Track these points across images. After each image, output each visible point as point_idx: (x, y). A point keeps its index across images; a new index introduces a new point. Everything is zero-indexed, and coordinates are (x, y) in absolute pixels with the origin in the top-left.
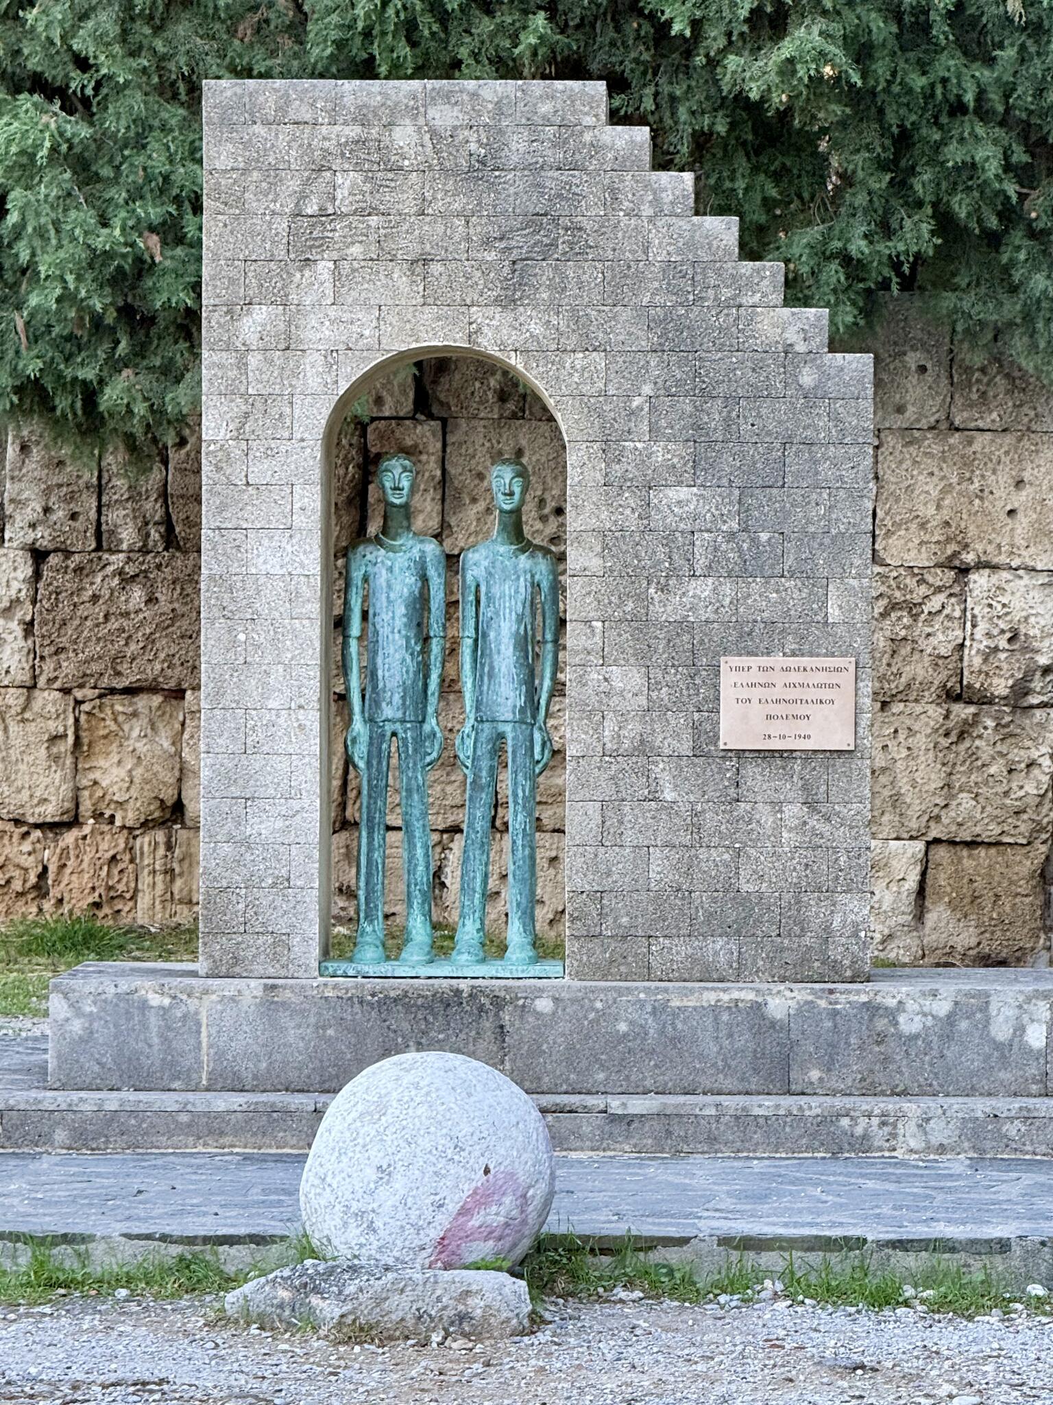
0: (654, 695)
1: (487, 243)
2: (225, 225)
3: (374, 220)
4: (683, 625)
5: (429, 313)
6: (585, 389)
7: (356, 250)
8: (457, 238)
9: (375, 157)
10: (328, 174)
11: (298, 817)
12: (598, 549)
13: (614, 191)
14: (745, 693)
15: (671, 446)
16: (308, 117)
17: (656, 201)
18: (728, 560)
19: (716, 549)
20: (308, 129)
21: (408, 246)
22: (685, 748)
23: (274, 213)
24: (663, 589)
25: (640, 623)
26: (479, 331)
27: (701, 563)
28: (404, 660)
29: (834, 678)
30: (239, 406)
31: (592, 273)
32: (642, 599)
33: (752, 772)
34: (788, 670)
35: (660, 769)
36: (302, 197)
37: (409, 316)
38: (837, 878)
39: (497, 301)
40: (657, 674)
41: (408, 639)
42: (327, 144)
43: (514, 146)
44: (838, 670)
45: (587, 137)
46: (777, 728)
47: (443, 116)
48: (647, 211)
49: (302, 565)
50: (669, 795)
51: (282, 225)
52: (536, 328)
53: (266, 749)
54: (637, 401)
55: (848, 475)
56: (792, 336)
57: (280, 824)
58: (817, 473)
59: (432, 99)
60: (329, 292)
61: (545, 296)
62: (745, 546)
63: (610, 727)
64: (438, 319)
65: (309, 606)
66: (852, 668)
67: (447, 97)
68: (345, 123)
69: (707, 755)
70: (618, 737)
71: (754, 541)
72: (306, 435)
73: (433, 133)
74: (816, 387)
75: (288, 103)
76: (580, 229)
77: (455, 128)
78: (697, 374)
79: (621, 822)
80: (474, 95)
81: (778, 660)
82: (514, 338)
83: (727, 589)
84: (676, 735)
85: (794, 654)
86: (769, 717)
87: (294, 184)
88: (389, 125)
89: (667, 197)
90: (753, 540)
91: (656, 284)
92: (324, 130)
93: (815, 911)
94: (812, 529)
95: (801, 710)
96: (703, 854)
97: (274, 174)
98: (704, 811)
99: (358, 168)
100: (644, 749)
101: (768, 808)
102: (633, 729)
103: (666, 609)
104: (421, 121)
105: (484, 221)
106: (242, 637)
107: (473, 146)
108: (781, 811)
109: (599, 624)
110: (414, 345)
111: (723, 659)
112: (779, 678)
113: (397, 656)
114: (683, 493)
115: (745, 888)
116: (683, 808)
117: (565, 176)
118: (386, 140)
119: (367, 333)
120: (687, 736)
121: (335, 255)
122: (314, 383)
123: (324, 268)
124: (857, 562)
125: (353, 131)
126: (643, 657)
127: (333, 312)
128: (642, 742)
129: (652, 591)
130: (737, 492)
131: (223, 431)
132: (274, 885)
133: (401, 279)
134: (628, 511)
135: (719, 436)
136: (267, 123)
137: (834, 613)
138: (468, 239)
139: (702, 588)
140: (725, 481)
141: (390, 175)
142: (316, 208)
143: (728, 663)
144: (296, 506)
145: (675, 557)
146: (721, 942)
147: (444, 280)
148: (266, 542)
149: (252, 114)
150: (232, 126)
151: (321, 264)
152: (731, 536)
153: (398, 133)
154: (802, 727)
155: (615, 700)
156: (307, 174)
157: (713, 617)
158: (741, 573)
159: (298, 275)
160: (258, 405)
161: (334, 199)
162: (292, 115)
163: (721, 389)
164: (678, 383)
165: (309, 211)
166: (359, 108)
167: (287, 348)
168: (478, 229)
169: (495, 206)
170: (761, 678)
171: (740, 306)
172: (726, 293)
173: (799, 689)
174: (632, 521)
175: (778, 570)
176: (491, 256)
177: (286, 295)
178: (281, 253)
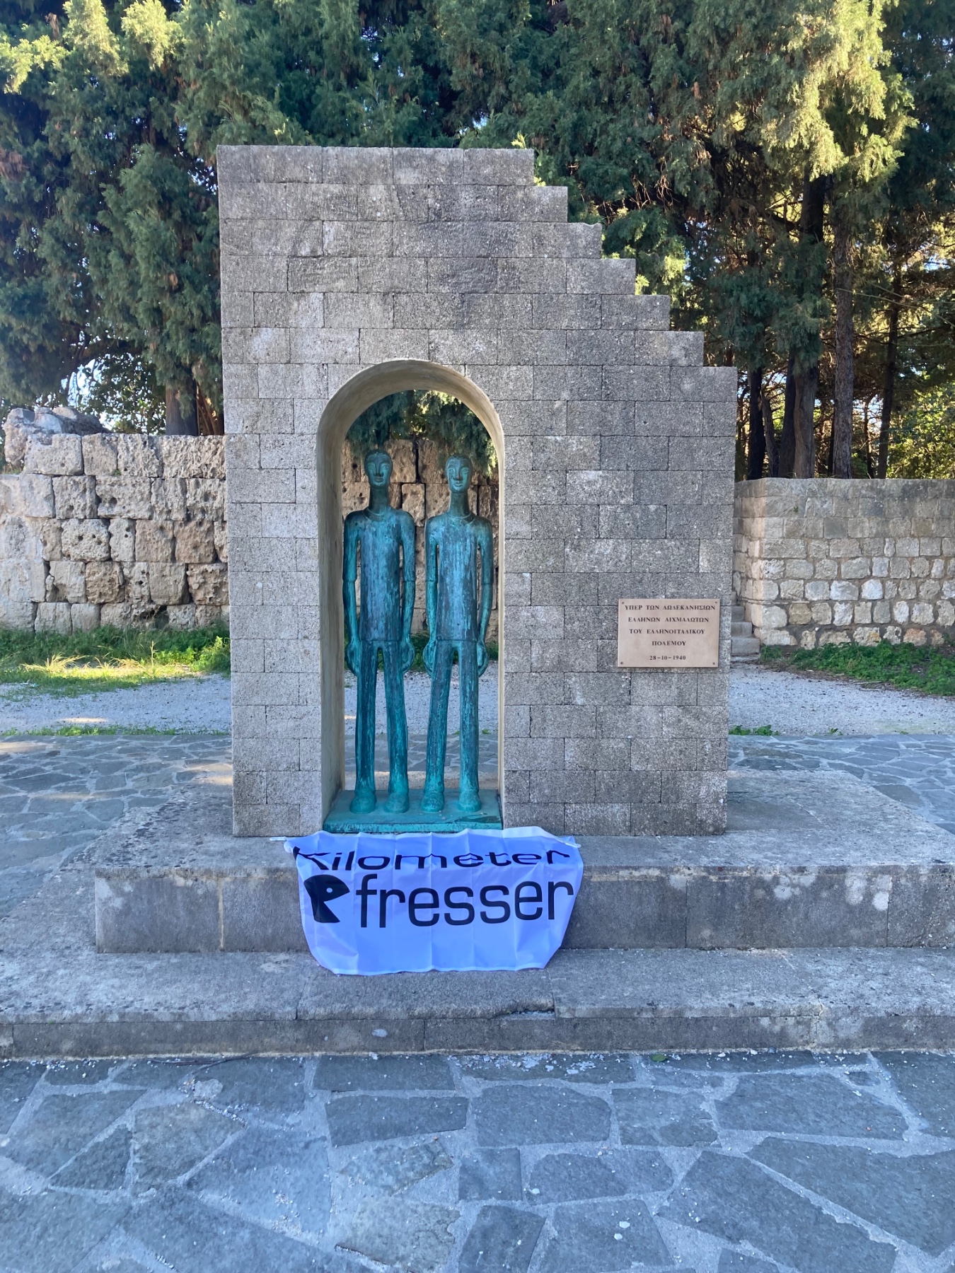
0: (569, 627)
1: (442, 279)
2: (238, 264)
3: (354, 261)
4: (590, 575)
5: (397, 335)
6: (518, 394)
7: (340, 284)
8: (419, 274)
9: (354, 210)
10: (317, 223)
11: (305, 719)
12: (528, 518)
13: (540, 239)
14: (637, 626)
15: (583, 439)
16: (300, 176)
17: (575, 246)
18: (625, 526)
19: (616, 518)
20: (300, 187)
21: (378, 280)
22: (592, 665)
23: (275, 254)
24: (577, 548)
25: (559, 574)
26: (436, 349)
27: (605, 528)
28: (385, 598)
29: (705, 614)
30: (252, 408)
31: (524, 303)
32: (561, 556)
33: (641, 683)
34: (669, 608)
35: (573, 680)
36: (297, 242)
37: (383, 337)
38: (703, 760)
39: (450, 326)
40: (571, 611)
41: (388, 584)
42: (316, 198)
43: (463, 202)
44: (707, 608)
45: (520, 195)
46: (660, 651)
47: (407, 177)
48: (566, 254)
49: (304, 530)
50: (579, 700)
51: (282, 264)
52: (482, 348)
53: (280, 668)
54: (557, 404)
55: (717, 461)
56: (676, 352)
57: (291, 724)
58: (693, 459)
59: (397, 162)
60: (320, 317)
61: (487, 321)
62: (638, 515)
63: (536, 651)
64: (405, 339)
65: (310, 562)
66: (717, 606)
67: (410, 160)
68: (330, 182)
69: (608, 671)
70: (542, 659)
71: (645, 511)
72: (305, 430)
73: (400, 190)
74: (693, 393)
75: (285, 165)
76: (514, 268)
77: (416, 186)
78: (603, 383)
79: (544, 720)
80: (431, 159)
81: (661, 601)
82: (463, 354)
83: (624, 548)
84: (585, 656)
85: (673, 596)
86: (655, 643)
87: (289, 231)
88: (366, 184)
89: (582, 242)
90: (643, 511)
91: (572, 312)
92: (314, 187)
93: (687, 784)
94: (688, 502)
95: (678, 638)
96: (604, 743)
97: (276, 221)
98: (605, 712)
99: (341, 218)
100: (561, 667)
101: (653, 709)
102: (552, 653)
103: (578, 563)
104: (390, 181)
105: (439, 261)
106: (259, 585)
107: (430, 201)
108: (662, 712)
109: (528, 575)
110: (386, 360)
111: (620, 601)
112: (662, 614)
113: (382, 595)
114: (592, 475)
115: (636, 767)
116: (590, 709)
117: (502, 226)
118: (362, 196)
119: (350, 350)
120: (593, 657)
121: (324, 288)
122: (310, 389)
123: (315, 298)
124: (722, 527)
125: (336, 189)
126: (562, 601)
127: (323, 333)
128: (559, 662)
129: (567, 550)
130: (632, 474)
131: (240, 427)
132: (288, 769)
133: (375, 307)
134: (550, 490)
135: (619, 430)
136: (268, 181)
137: (704, 564)
138: (428, 276)
139: (605, 547)
140: (623, 466)
141: (366, 224)
142: (308, 250)
143: (623, 603)
144: (299, 485)
145: (585, 524)
146: (617, 807)
147: (409, 308)
148: (276, 513)
149: (256, 174)
150: (241, 183)
151: (313, 296)
152: (627, 508)
153: (372, 190)
154: (679, 650)
155: (539, 632)
156: (300, 223)
157: (613, 569)
158: (635, 536)
159: (296, 304)
160: (267, 406)
161: (322, 244)
162: (288, 176)
163: (622, 395)
164: (589, 389)
165: (303, 253)
166: (341, 169)
167: (289, 362)
168: (436, 267)
169: (448, 250)
170: (649, 614)
171: (636, 330)
172: (626, 319)
173: (677, 623)
174: (553, 497)
175: (662, 533)
176: (445, 290)
177: (287, 320)
178: (282, 286)
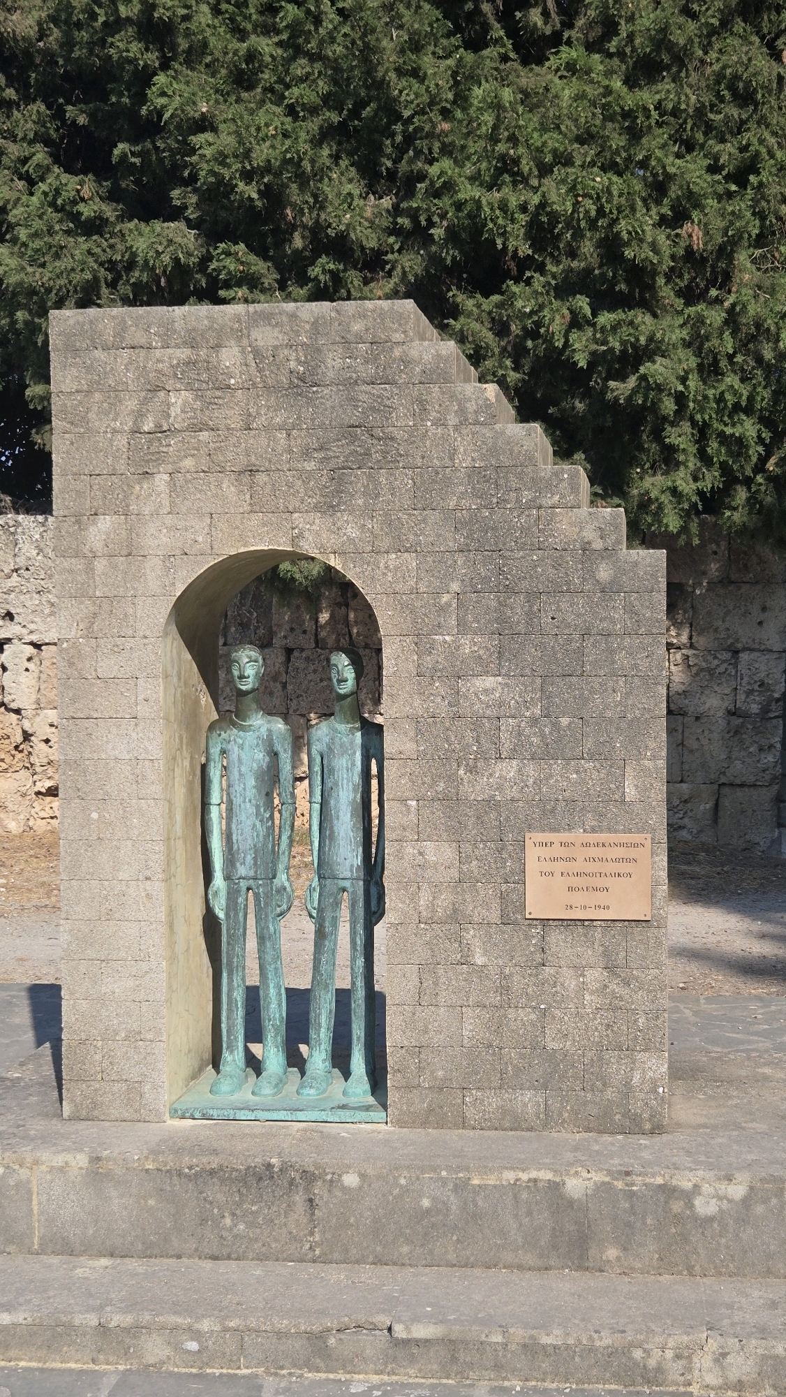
0: (465, 868)
1: (306, 454)
2: (72, 443)
3: (204, 436)
4: (491, 803)
5: (256, 519)
6: (399, 587)
7: (188, 463)
8: (280, 449)
9: (204, 376)
10: (162, 394)
11: (148, 976)
12: (412, 734)
13: (422, 403)
14: (548, 867)
15: (478, 639)
16: (143, 341)
17: (462, 411)
18: (531, 744)
19: (520, 734)
20: (143, 353)
21: (234, 456)
22: (494, 916)
23: (115, 431)
24: (472, 770)
25: (452, 801)
26: (300, 536)
27: (507, 746)
28: (254, 826)
29: (632, 853)
30: (87, 607)
31: (405, 481)
32: (452, 779)
33: (556, 938)
34: (587, 845)
35: (470, 934)
36: (140, 415)
37: (238, 523)
38: (636, 1038)
39: (316, 508)
40: (467, 848)
41: (257, 807)
42: (160, 366)
43: (330, 363)
44: (635, 845)
45: (397, 352)
46: (578, 899)
47: (265, 337)
48: (452, 420)
49: (146, 750)
50: (479, 960)
51: (122, 441)
52: (352, 531)
53: (117, 916)
54: (445, 598)
55: (643, 664)
56: (590, 534)
57: (131, 983)
58: (614, 662)
59: (255, 320)
60: (166, 503)
61: (360, 502)
62: (547, 730)
63: (424, 899)
64: (264, 525)
65: (153, 788)
66: (648, 843)
67: (267, 318)
68: (177, 346)
69: (515, 923)
70: (432, 907)
71: (556, 726)
72: (148, 633)
73: (257, 353)
74: (612, 583)
75: (124, 328)
76: (392, 439)
77: (276, 348)
78: (500, 571)
79: (436, 984)
80: (293, 316)
81: (578, 835)
82: (332, 541)
83: (531, 770)
84: (486, 905)
85: (593, 830)
86: (570, 889)
87: (131, 404)
88: (217, 347)
89: (471, 407)
90: (554, 725)
91: (462, 488)
92: (158, 353)
93: (616, 1068)
94: (609, 714)
95: (600, 882)
96: (511, 1014)
97: (115, 393)
98: (511, 975)
99: (189, 387)
100: (456, 917)
101: (571, 972)
102: (445, 900)
103: (475, 788)
104: (245, 342)
105: (303, 433)
106: (95, 815)
107: (292, 364)
108: (583, 975)
109: (414, 803)
110: (242, 550)
111: (528, 835)
112: (580, 853)
113: (249, 822)
114: (490, 682)
115: (552, 1045)
116: (493, 971)
117: (376, 389)
118: (214, 360)
119: (200, 539)
120: (495, 905)
121: (170, 468)
122: (153, 584)
123: (161, 480)
124: (652, 745)
125: (183, 354)
126: (456, 835)
127: (169, 520)
128: (455, 911)
129: (461, 772)
130: (539, 681)
131: (74, 630)
132: (126, 1038)
133: (229, 488)
134: (439, 700)
135: (521, 628)
136: (106, 348)
137: (630, 791)
138: (290, 451)
139: (509, 769)
140: (528, 671)
141: (218, 393)
142: (151, 425)
143: (533, 837)
144: (141, 697)
145: (483, 741)
146: (529, 1094)
147: (268, 488)
148: (114, 730)
149: (93, 340)
150: (76, 351)
151: (158, 477)
152: (534, 721)
153: (224, 353)
154: (601, 898)
155: (429, 873)
156: (143, 394)
157: (517, 796)
158: (544, 755)
159: (137, 488)
160: (106, 606)
161: (169, 416)
162: (129, 341)
163: (524, 585)
164: (486, 580)
165: (146, 429)
166: (188, 331)
167: (129, 554)
168: (300, 440)
169: (313, 420)
170: (563, 852)
171: (540, 507)
172: (527, 496)
173: (598, 864)
174: (443, 708)
175: (578, 752)
176: (310, 466)
177: (128, 506)
178: (121, 467)
